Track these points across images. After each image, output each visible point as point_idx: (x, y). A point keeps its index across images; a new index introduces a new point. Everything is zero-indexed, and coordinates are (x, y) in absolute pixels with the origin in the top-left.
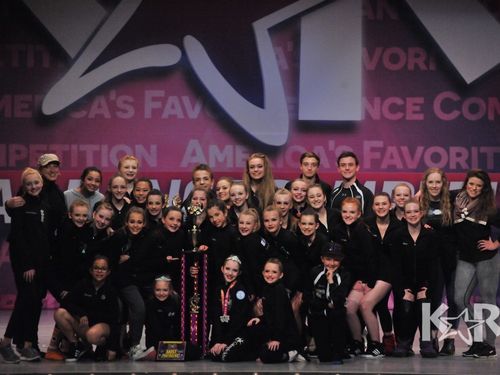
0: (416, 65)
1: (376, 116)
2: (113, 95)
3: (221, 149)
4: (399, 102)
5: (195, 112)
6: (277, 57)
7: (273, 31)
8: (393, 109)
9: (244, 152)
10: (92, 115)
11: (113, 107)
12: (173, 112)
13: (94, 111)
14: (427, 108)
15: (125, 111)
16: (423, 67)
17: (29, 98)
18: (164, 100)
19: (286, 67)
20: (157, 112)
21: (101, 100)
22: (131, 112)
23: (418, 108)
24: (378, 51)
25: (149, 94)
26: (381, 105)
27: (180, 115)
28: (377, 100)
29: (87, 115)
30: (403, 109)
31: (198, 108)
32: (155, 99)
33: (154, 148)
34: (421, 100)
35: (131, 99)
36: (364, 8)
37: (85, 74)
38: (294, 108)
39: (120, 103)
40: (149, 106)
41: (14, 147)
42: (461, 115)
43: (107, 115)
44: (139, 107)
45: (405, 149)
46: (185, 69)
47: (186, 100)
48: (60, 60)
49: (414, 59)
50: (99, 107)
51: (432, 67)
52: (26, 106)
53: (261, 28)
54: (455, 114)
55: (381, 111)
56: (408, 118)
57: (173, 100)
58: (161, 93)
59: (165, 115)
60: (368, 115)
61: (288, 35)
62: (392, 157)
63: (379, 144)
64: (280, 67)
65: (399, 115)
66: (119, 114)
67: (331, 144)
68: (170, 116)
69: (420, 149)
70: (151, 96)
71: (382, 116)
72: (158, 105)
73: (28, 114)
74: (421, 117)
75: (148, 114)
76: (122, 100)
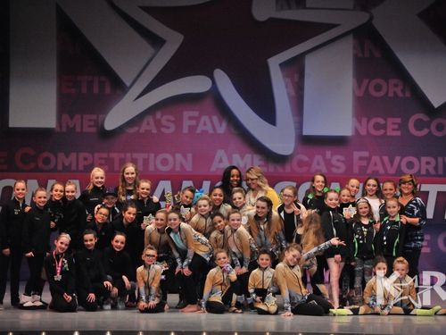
0: (395, 93)
1: (363, 132)
2: (158, 115)
3: (242, 157)
4: (381, 121)
5: (222, 128)
6: (287, 87)
7: (283, 65)
8: (377, 127)
9: (260, 160)
10: (142, 130)
11: (158, 124)
12: (205, 128)
13: (144, 127)
14: (403, 126)
15: (168, 128)
16: (400, 94)
17: (94, 117)
18: (198, 119)
19: (293, 93)
20: (192, 129)
21: (150, 119)
22: (172, 129)
23: (396, 127)
24: (366, 81)
25: (186, 114)
26: (368, 124)
27: (211, 131)
28: (364, 120)
29: (139, 130)
30: (384, 127)
31: (224, 125)
32: (191, 118)
33: (190, 156)
34: (398, 120)
35: (172, 118)
36: (354, 48)
37: (137, 98)
38: (300, 126)
39: (164, 122)
40: (187, 124)
41: (82, 155)
42: (430, 132)
43: (154, 131)
44: (178, 123)
45: (386, 159)
46: (215, 95)
47: (215, 119)
48: (119, 87)
49: (394, 88)
50: (148, 124)
51: (408, 94)
52: (92, 123)
53: (274, 63)
54: (426, 131)
55: (367, 129)
56: (388, 134)
57: (205, 118)
58: (196, 114)
59: (199, 131)
60: (357, 131)
61: (295, 69)
62: (376, 164)
63: (366, 154)
64: (288, 94)
65: (382, 132)
66: (163, 130)
67: (328, 154)
68: (203, 131)
69: (397, 159)
70: (188, 115)
71: (368, 132)
72: (193, 123)
73: (94, 130)
74: (398, 133)
75: (185, 130)
76: (165, 119)
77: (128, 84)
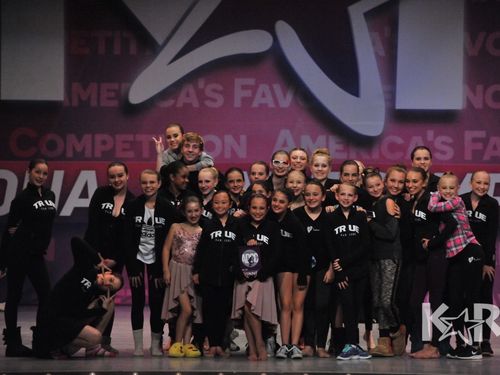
1: (478, 105)
2: (201, 83)
3: (314, 140)
5: (287, 100)
6: (374, 44)
7: (369, 15)
9: (337, 143)
10: (180, 104)
11: (201, 96)
12: (263, 101)
13: (182, 100)
15: (214, 100)
17: (115, 86)
18: (254, 89)
19: (382, 53)
20: (247, 101)
21: (190, 88)
22: (220, 101)
24: (481, 35)
25: (239, 82)
26: (484, 93)
27: (271, 105)
28: (480, 88)
29: (175, 103)
31: (290, 97)
32: (244, 87)
33: (243, 138)
35: (220, 88)
37: (172, 62)
38: (391, 96)
39: (208, 92)
40: (239, 94)
41: (99, 138)
43: (196, 104)
44: (228, 94)
46: (276, 55)
47: (277, 88)
48: (148, 47)
50: (188, 95)
52: (113, 94)
53: (357, 12)
55: (484, 100)
57: (263, 88)
58: (251, 81)
59: (255, 104)
60: (469, 103)
61: (386, 19)
62: (495, 148)
63: (481, 134)
64: (376, 54)
66: (208, 103)
67: (430, 134)
68: (261, 105)
70: (241, 84)
71: (485, 104)
72: (248, 93)
73: (114, 103)
75: (237, 103)
76: (211, 88)
77: (160, 41)
